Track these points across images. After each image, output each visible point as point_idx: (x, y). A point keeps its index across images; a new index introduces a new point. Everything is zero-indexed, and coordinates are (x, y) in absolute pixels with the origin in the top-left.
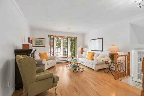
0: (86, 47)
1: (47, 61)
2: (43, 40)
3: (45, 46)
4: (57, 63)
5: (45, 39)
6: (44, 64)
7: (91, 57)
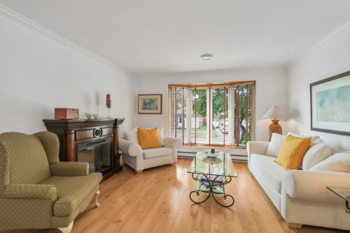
0: (295, 114)
1: (143, 149)
2: (157, 99)
3: (161, 113)
4: (180, 158)
5: (161, 95)
6: (135, 157)
7: (292, 156)
